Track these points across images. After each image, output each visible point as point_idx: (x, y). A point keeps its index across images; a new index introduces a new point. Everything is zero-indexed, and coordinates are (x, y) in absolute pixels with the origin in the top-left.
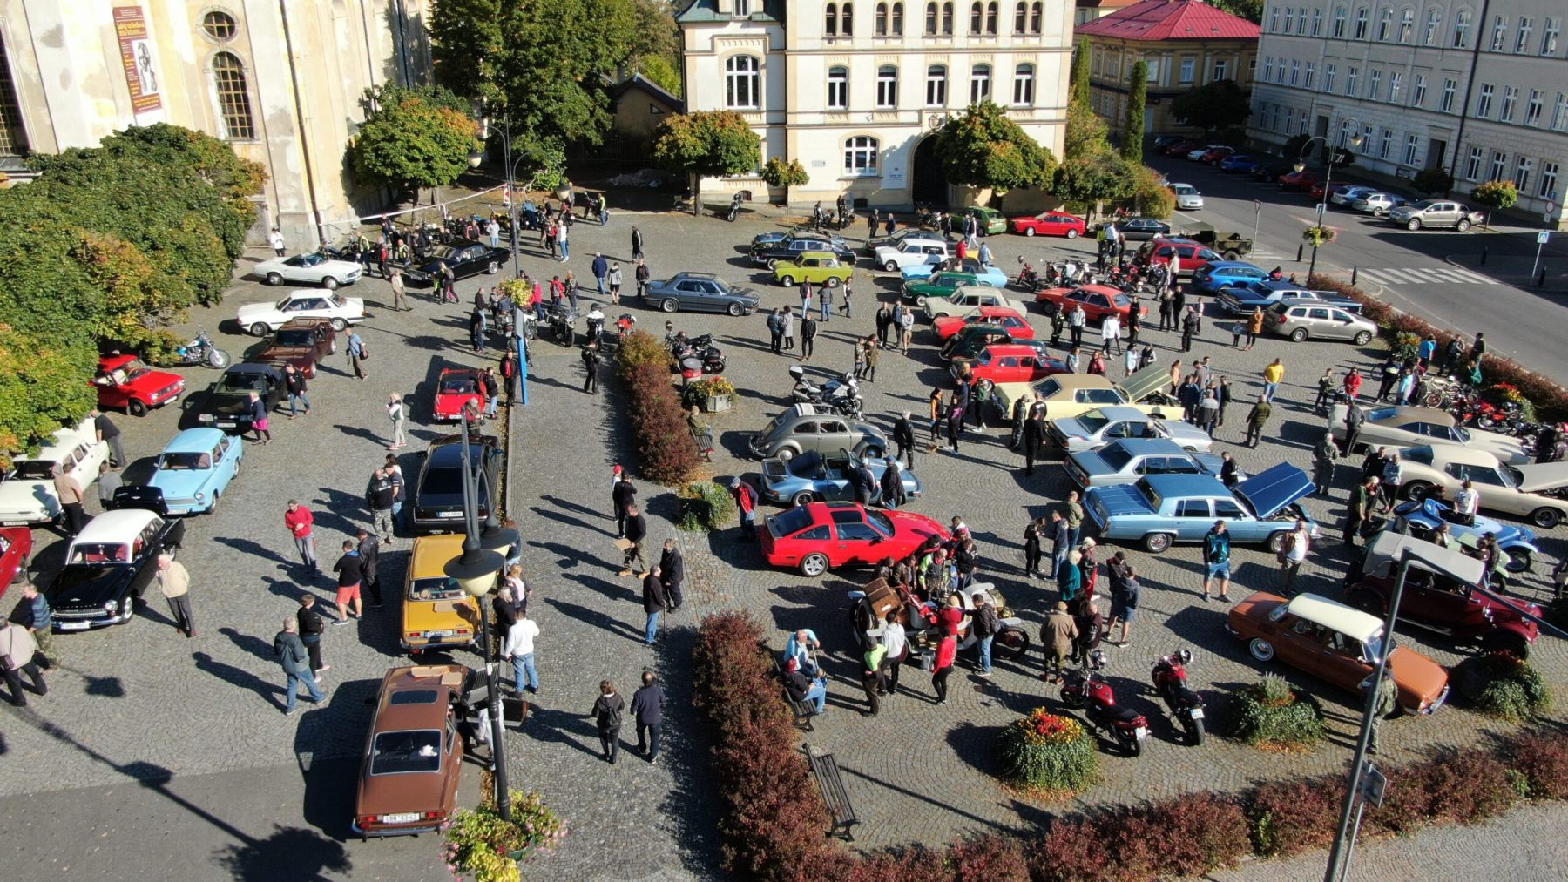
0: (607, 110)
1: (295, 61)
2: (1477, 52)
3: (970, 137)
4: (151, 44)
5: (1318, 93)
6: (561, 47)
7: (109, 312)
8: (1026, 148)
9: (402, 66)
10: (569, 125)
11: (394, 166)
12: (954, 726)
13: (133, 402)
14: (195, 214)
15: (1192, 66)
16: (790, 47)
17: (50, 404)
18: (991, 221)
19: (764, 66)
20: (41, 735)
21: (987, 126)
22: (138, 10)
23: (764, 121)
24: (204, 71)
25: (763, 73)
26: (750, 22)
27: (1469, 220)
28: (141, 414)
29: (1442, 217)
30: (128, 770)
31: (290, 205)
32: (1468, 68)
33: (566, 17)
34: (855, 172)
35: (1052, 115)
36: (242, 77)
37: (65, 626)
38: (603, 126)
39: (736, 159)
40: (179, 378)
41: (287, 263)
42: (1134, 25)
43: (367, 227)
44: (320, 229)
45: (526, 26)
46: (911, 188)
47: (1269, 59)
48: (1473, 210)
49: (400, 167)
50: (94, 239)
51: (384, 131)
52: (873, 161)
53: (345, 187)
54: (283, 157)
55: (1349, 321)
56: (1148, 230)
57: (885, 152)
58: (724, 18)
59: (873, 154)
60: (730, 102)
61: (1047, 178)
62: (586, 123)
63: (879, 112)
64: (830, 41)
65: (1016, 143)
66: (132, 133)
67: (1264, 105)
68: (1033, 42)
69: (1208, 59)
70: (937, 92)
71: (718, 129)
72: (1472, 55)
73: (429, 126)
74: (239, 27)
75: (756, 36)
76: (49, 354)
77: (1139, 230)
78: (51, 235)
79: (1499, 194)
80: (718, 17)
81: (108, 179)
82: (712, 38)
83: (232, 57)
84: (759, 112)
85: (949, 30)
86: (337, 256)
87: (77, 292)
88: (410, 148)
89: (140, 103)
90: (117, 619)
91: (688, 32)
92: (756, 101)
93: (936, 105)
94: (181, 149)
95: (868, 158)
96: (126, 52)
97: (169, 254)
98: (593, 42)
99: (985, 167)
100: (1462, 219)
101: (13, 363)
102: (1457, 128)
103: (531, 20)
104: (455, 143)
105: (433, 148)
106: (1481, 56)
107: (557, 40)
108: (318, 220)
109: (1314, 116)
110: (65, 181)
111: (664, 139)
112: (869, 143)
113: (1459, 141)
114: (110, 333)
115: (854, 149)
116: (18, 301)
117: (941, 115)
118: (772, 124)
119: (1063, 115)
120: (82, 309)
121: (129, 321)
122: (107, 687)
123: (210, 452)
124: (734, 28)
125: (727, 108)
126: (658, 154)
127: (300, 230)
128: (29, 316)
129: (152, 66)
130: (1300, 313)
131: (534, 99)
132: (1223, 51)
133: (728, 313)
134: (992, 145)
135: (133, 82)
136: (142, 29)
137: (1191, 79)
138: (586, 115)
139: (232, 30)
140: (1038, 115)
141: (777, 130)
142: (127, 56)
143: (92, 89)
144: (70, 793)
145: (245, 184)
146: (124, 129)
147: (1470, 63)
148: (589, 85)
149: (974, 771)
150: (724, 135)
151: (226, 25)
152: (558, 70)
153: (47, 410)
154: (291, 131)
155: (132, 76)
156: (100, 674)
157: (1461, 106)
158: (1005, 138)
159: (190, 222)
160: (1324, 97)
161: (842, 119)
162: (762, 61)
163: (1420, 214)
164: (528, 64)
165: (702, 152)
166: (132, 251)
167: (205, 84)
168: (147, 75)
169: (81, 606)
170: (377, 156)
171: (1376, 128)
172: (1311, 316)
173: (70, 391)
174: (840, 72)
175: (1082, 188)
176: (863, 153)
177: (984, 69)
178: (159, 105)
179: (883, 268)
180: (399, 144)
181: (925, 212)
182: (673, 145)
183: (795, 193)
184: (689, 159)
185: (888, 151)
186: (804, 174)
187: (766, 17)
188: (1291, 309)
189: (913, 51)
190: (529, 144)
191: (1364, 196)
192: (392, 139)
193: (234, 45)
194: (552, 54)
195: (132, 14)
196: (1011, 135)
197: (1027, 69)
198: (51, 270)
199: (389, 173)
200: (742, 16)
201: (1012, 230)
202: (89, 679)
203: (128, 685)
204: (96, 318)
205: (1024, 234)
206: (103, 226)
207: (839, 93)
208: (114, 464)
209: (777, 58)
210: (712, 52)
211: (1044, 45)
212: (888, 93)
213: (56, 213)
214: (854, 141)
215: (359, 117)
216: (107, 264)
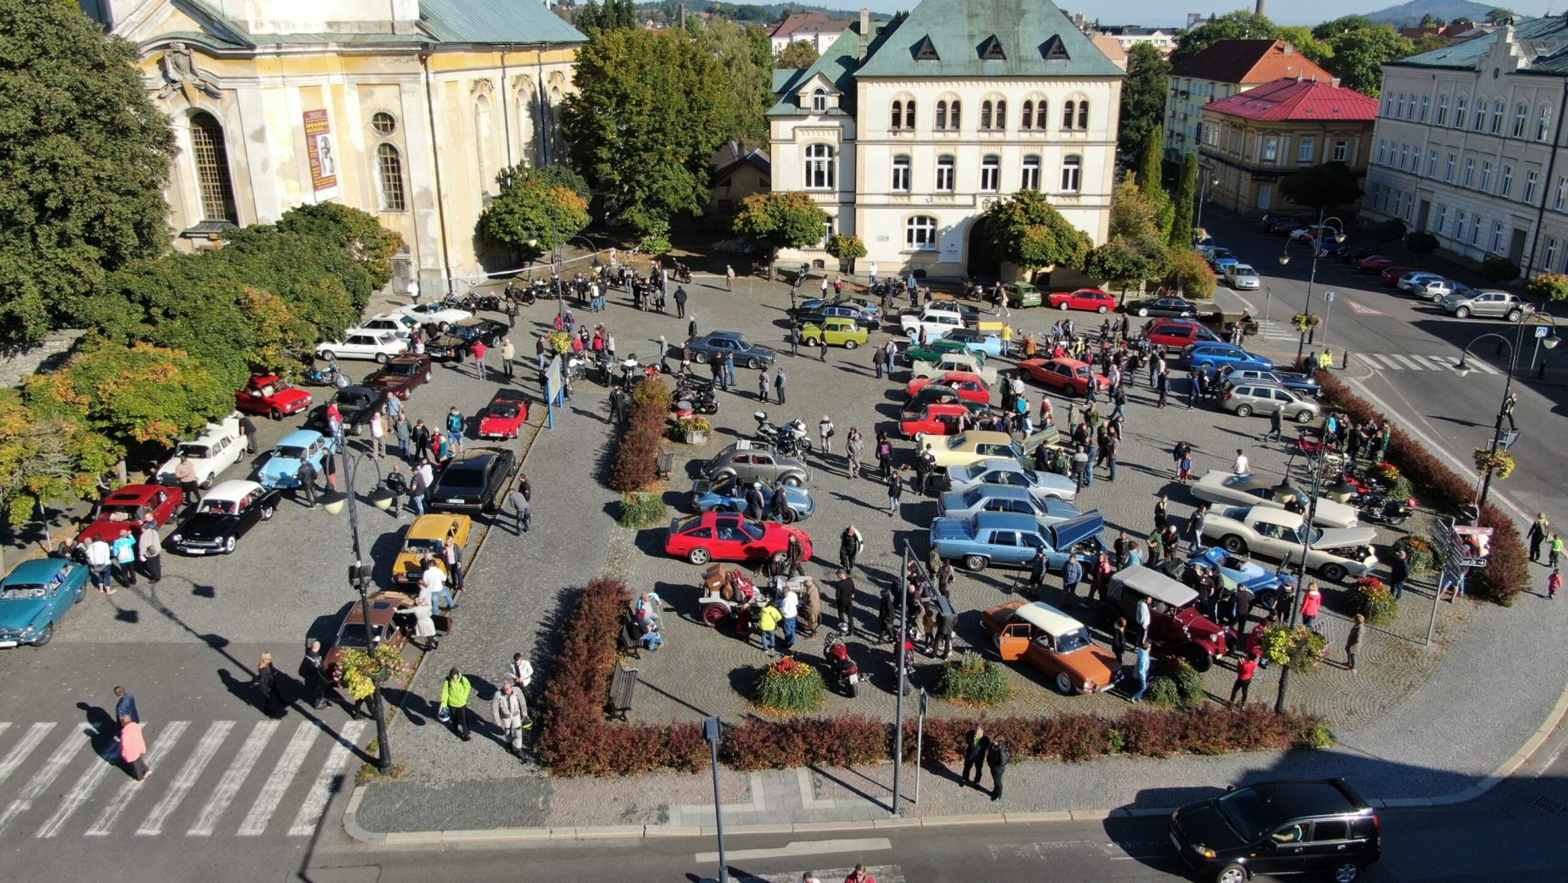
0: (708, 187)
1: (438, 151)
2: (1555, 146)
3: (1010, 221)
4: (332, 138)
5: (1422, 178)
6: (665, 135)
7: (257, 345)
8: (1060, 232)
9: (542, 149)
10: (671, 199)
11: (512, 233)
12: (739, 666)
13: (275, 410)
14: (332, 275)
15: (1311, 146)
16: (859, 138)
17: (200, 406)
18: (1026, 295)
19: (838, 154)
20: (160, 615)
21: (1026, 211)
22: (324, 112)
23: (837, 200)
24: (371, 157)
25: (837, 159)
26: (826, 116)
27: (1521, 311)
28: (278, 419)
29: (1492, 307)
30: (203, 638)
31: (428, 263)
32: (1547, 162)
33: (670, 111)
34: (916, 247)
35: (1097, 201)
36: (398, 162)
37: (190, 551)
38: (704, 201)
39: (800, 234)
40: (308, 394)
41: (416, 310)
42: (1260, 104)
43: (493, 281)
44: (450, 282)
45: (635, 118)
46: (965, 262)
47: (1383, 142)
48: (1524, 300)
49: (517, 235)
50: (255, 293)
51: (507, 206)
52: (932, 239)
53: (476, 249)
54: (425, 225)
55: (1290, 401)
56: (1175, 309)
57: (941, 231)
58: (804, 112)
59: (933, 232)
60: (809, 183)
61: (1079, 259)
62: (688, 197)
63: (938, 195)
64: (895, 133)
65: (1051, 227)
66: (305, 210)
67: (1376, 186)
68: (1080, 136)
69: (1328, 140)
70: (991, 178)
71: (787, 209)
72: (1550, 149)
73: (543, 202)
74: (397, 125)
75: (832, 128)
76: (204, 373)
77: (1168, 309)
78: (224, 289)
79: (1549, 286)
80: (799, 112)
81: (271, 248)
82: (794, 129)
83: (393, 149)
84: (832, 193)
85: (1002, 124)
86: (459, 306)
87: (236, 330)
88: (525, 220)
89: (319, 183)
90: (222, 549)
91: (773, 124)
92: (831, 183)
93: (989, 190)
94: (338, 222)
95: (928, 235)
96: (311, 144)
97: (307, 304)
98: (694, 131)
99: (1019, 247)
100: (1513, 310)
101: (180, 378)
102: (1536, 219)
103: (639, 113)
104: (563, 216)
105: (545, 221)
106: (1559, 151)
107: (661, 130)
108: (449, 275)
109: (1418, 199)
110: (242, 250)
111: (741, 215)
112: (928, 222)
113: (1537, 232)
114: (258, 360)
115: (915, 227)
116: (196, 334)
117: (994, 199)
118: (843, 203)
119: (1107, 201)
120: (238, 342)
121: (270, 352)
122: (205, 592)
123: (307, 447)
124: (812, 121)
125: (805, 188)
126: (735, 228)
127: (435, 283)
128: (203, 346)
129: (332, 154)
130: (1245, 391)
131: (642, 178)
132: (1344, 132)
133: (748, 367)
134: (1027, 228)
135: (315, 167)
136: (326, 127)
137: (1310, 158)
138: (689, 191)
139: (392, 126)
140: (1084, 201)
141: (847, 209)
142: (311, 147)
143: (284, 173)
144: (169, 644)
145: (385, 249)
146: (299, 206)
147: (1548, 157)
148: (693, 165)
149: (736, 693)
150: (790, 213)
151: (389, 122)
152: (661, 155)
153: (198, 410)
154: (432, 205)
155: (314, 163)
156: (202, 584)
157: (1541, 197)
158: (1042, 223)
159: (325, 282)
160: (1427, 182)
161: (905, 200)
162: (837, 150)
163: (1468, 303)
164: (637, 149)
165: (771, 227)
166: (279, 303)
167: (371, 166)
168: (327, 162)
169: (201, 539)
170: (500, 225)
171: (1468, 215)
172: (1255, 394)
173: (213, 398)
174: (903, 160)
175: (1111, 269)
176: (923, 233)
177: (1033, 160)
178: (335, 183)
179: (904, 334)
180: (517, 216)
181: (970, 285)
182: (747, 221)
183: (859, 265)
184: (761, 233)
185: (945, 230)
186: (862, 248)
187: (840, 112)
188: (1237, 388)
189: (968, 143)
190: (637, 216)
191: (1424, 282)
192: (511, 212)
193: (394, 138)
194: (655, 141)
195: (319, 115)
196: (1048, 220)
197: (1074, 160)
198: (220, 314)
199: (508, 239)
200: (820, 111)
201: (1046, 303)
202: (195, 586)
203: (217, 592)
204: (248, 348)
205: (1059, 308)
206: (262, 283)
207: (902, 179)
208: (250, 452)
209: (848, 146)
210: (793, 141)
211: (1090, 139)
212: (947, 178)
213: (231, 274)
214: (915, 220)
215: (495, 190)
216: (259, 311)
